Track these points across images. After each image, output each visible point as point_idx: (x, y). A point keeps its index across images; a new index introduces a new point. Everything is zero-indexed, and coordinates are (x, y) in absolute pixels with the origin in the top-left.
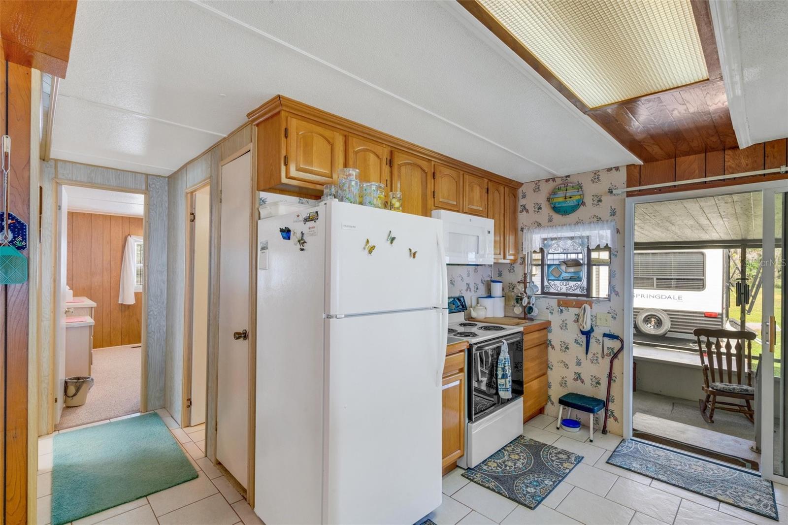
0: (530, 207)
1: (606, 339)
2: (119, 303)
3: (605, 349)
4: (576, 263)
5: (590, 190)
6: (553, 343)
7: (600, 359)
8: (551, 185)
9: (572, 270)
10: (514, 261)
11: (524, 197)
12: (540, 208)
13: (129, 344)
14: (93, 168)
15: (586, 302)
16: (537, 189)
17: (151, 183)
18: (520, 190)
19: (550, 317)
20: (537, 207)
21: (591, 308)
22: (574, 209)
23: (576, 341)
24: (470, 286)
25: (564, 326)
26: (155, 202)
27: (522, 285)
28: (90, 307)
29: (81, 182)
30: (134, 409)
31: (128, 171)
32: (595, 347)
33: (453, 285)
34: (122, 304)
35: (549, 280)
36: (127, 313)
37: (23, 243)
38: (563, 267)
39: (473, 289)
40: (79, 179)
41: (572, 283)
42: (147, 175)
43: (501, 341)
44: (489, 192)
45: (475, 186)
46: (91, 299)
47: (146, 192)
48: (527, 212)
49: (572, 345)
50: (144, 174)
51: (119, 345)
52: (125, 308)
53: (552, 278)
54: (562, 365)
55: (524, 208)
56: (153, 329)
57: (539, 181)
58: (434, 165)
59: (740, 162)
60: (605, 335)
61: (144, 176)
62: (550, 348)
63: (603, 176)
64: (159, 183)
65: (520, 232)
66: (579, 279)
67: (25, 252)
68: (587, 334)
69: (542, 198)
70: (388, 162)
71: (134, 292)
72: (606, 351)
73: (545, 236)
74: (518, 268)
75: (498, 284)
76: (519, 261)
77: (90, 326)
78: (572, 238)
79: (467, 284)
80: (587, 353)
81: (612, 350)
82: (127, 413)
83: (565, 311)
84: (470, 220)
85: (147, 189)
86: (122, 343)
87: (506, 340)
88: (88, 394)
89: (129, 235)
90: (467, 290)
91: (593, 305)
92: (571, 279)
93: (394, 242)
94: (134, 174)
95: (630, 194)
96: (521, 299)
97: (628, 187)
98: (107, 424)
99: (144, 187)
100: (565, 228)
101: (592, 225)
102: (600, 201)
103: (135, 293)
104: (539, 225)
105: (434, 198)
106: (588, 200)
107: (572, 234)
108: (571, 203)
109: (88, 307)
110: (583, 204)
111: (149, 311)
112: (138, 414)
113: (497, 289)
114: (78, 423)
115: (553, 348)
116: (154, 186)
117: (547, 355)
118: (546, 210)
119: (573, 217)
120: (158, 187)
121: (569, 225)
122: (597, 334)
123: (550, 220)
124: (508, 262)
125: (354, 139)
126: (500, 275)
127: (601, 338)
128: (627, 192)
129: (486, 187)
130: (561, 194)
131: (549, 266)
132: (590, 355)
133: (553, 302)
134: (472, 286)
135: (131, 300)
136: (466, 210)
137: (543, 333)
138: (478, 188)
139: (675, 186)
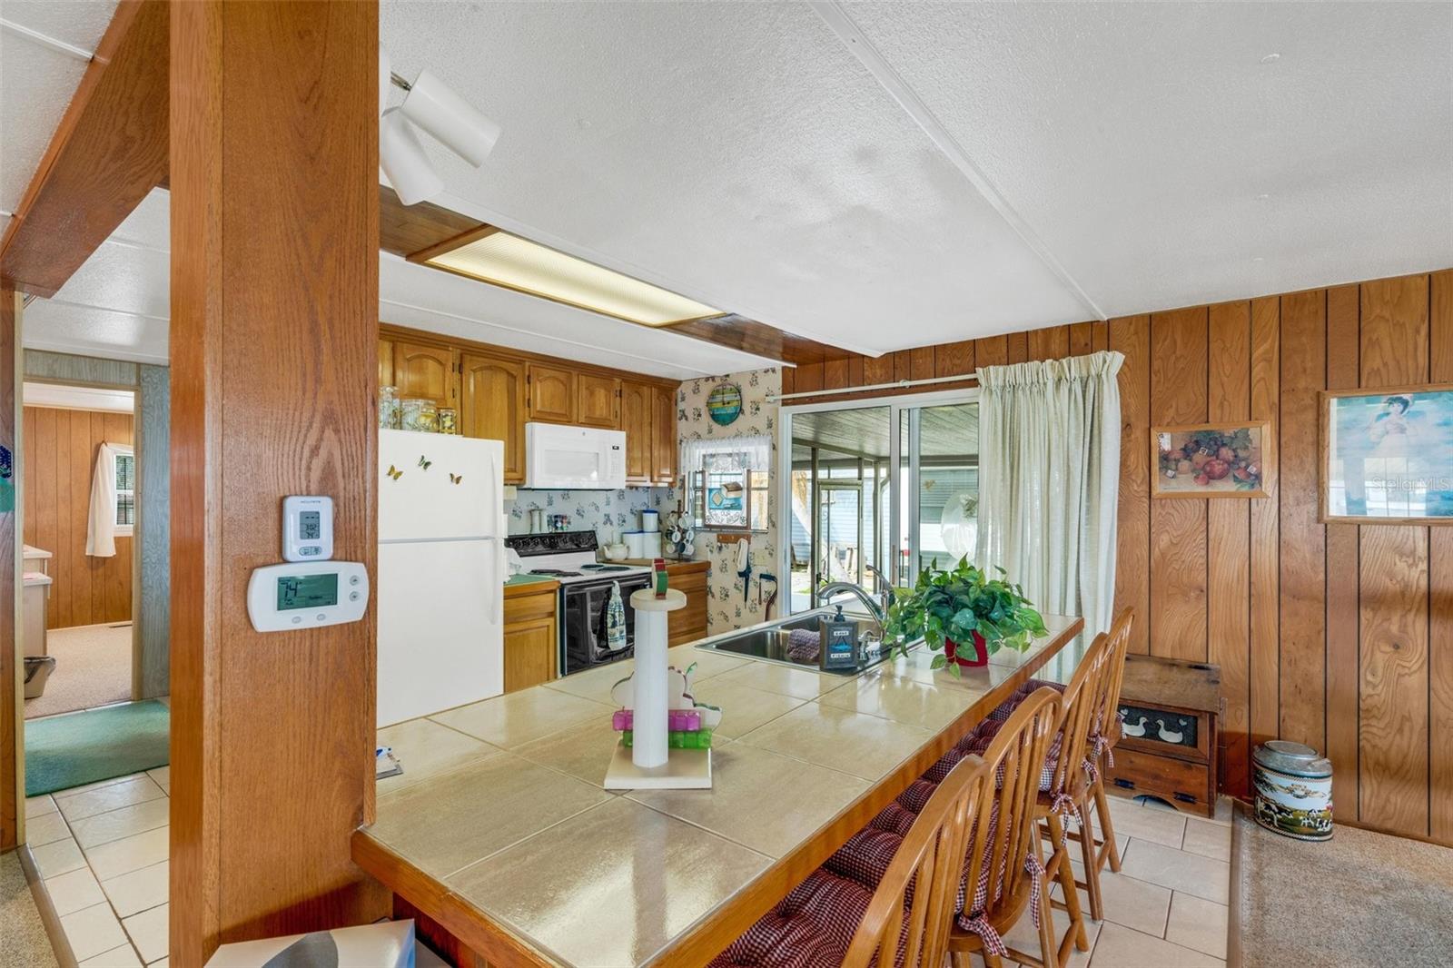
0: (689, 413)
1: (764, 581)
2: (87, 554)
3: (763, 593)
4: (737, 488)
5: (749, 394)
6: (713, 590)
7: (758, 606)
8: (711, 385)
9: (732, 495)
10: (671, 485)
11: (683, 399)
12: (699, 415)
13: (106, 622)
14: (56, 356)
15: (743, 536)
16: (696, 391)
17: (145, 375)
18: (679, 390)
19: (710, 557)
20: (697, 413)
21: (749, 543)
22: (732, 418)
23: (736, 586)
24: (611, 517)
25: (723, 568)
26: (152, 403)
27: (676, 516)
28: (41, 559)
29: (38, 376)
30: (122, 697)
31: (110, 360)
32: (753, 592)
33: (582, 516)
34: (92, 556)
35: (710, 509)
36: (101, 571)
37: (8, 471)
38: (724, 492)
39: (615, 522)
40: (35, 373)
41: (733, 513)
42: (139, 365)
43: (612, 583)
44: (623, 395)
45: (597, 389)
46: (36, 547)
47: (138, 388)
48: (686, 419)
49: (732, 592)
50: (134, 363)
51: (87, 624)
52: (97, 563)
53: (714, 506)
54: (722, 617)
55: (684, 416)
56: (150, 583)
57: (699, 379)
58: (529, 367)
59: (876, 372)
60: (762, 576)
61: (134, 366)
62: (710, 597)
63: (762, 379)
64: (157, 376)
65: (678, 445)
66: (738, 507)
67: (9, 480)
68: (745, 575)
69: (700, 402)
70: (457, 368)
71: (113, 536)
72: (763, 597)
73: (703, 452)
74: (677, 494)
75: (652, 515)
76: (678, 484)
77: (45, 586)
78: (730, 455)
79: (605, 515)
80: (746, 600)
81: (769, 593)
82: (111, 702)
83: (724, 548)
84: (584, 434)
85: (139, 384)
86: (94, 620)
87: (619, 581)
88: (47, 683)
89: (103, 442)
90: (605, 523)
91: (752, 538)
92: (732, 507)
93: (429, 467)
94: (118, 363)
95: (785, 403)
96: (672, 533)
97: (783, 393)
98: (82, 713)
99: (134, 381)
100: (724, 441)
101: (750, 439)
102: (758, 409)
103: (115, 538)
104: (699, 437)
105: (529, 406)
106: (747, 407)
107: (729, 450)
108: (730, 410)
109: (37, 559)
110: (741, 411)
111: (144, 557)
112: (130, 703)
113: (651, 521)
114: (36, 714)
115: (713, 596)
116: (149, 379)
117: (706, 606)
118: (706, 418)
119: (732, 428)
120: (155, 381)
121: (729, 438)
122: (755, 575)
123: (710, 431)
124: (666, 485)
125: (405, 345)
126: (658, 503)
127: (758, 580)
128: (783, 400)
129: (619, 389)
130: (719, 398)
131: (711, 490)
132: (749, 602)
133: (713, 537)
134: (614, 518)
135: (108, 550)
136: (582, 420)
137: (701, 575)
138: (603, 391)
139: (823, 396)
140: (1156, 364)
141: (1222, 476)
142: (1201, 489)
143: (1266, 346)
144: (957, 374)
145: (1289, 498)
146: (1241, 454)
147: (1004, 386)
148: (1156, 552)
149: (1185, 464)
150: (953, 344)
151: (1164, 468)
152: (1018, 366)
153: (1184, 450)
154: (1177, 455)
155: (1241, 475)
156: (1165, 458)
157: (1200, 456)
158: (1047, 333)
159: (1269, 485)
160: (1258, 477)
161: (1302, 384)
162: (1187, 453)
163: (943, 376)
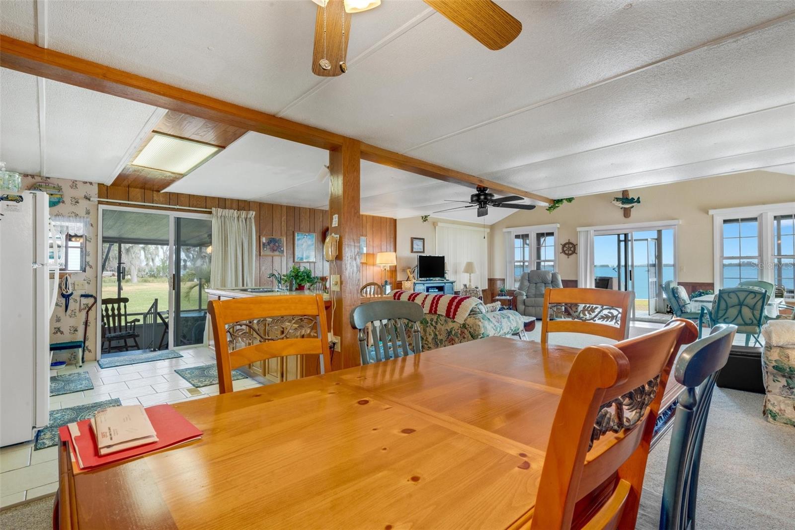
1: (82, 299)
3: (82, 305)
5: (69, 193)
7: (78, 313)
8: (32, 181)
9: (52, 250)
15: (67, 274)
22: (55, 204)
23: (57, 303)
32: (73, 306)
60: (82, 296)
63: (80, 186)
66: (59, 258)
68: (67, 297)
72: (82, 307)
80: (66, 311)
81: (87, 305)
91: (71, 275)
95: (100, 203)
97: (99, 197)
101: (71, 219)
102: (77, 202)
106: (67, 200)
108: (53, 199)
110: (63, 202)
122: (76, 296)
127: (78, 299)
128: (98, 201)
130: (42, 190)
132: (69, 311)
139: (129, 204)
140: (261, 217)
141: (276, 251)
142: (272, 254)
143: (284, 218)
144: (198, 208)
145: (288, 256)
146: (280, 245)
147: (221, 216)
148: (261, 272)
149: (268, 247)
150: (197, 196)
151: (264, 248)
152: (227, 210)
153: (268, 243)
154: (267, 244)
155: (280, 250)
156: (264, 244)
157: (272, 245)
158: (232, 200)
159: (285, 253)
160: (283, 251)
161: (290, 228)
162: (269, 243)
163: (193, 207)
